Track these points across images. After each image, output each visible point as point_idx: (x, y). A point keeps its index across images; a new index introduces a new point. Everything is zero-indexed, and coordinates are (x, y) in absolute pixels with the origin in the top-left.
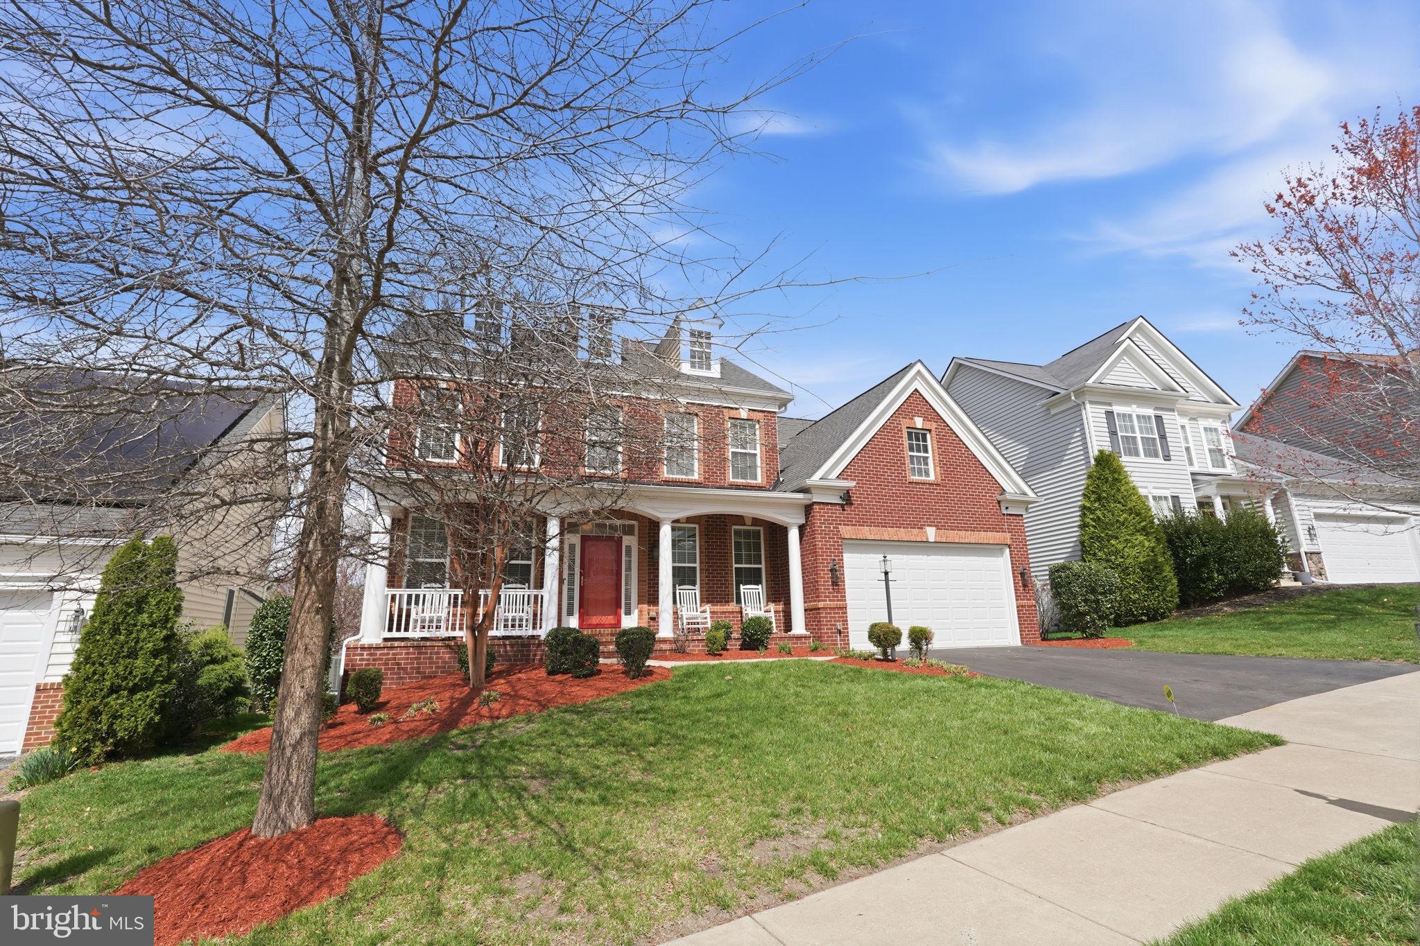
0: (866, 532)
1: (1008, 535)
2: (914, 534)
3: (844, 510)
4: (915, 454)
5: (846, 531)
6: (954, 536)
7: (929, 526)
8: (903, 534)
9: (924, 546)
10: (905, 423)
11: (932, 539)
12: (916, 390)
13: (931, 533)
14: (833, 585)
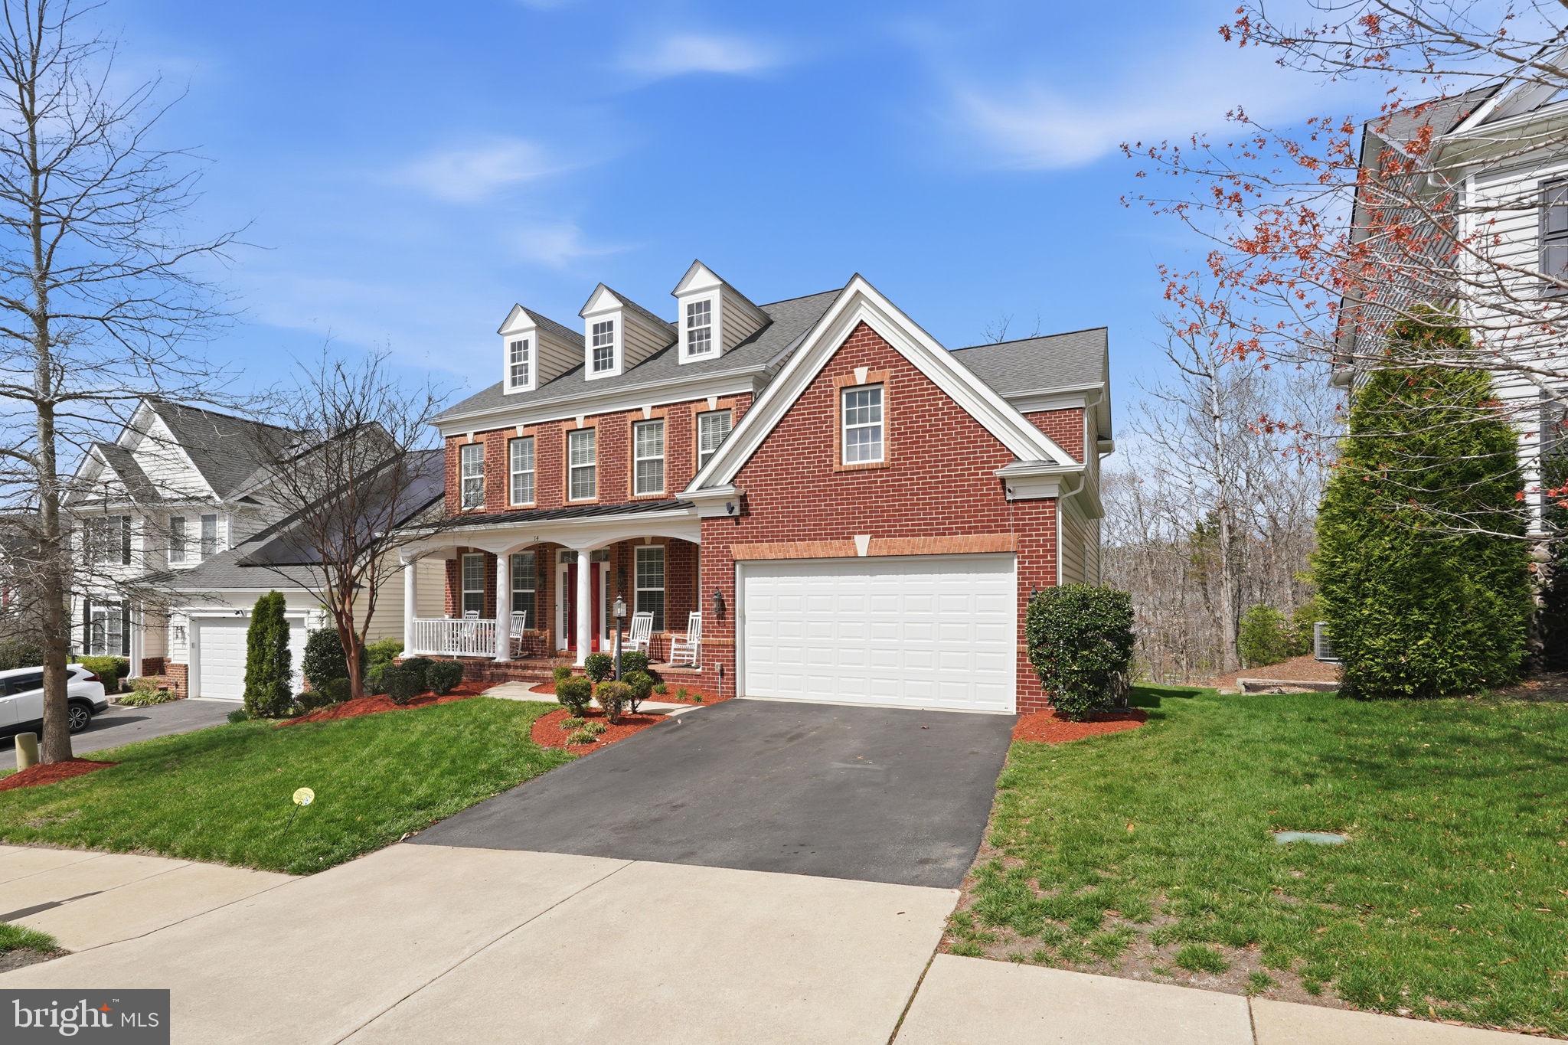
0: (764, 549)
1: (1013, 536)
2: (836, 548)
3: (738, 524)
4: (858, 426)
5: (738, 550)
6: (901, 545)
7: (860, 533)
8: (818, 549)
9: (851, 563)
10: (838, 381)
11: (862, 551)
12: (862, 323)
13: (862, 544)
14: (718, 618)
